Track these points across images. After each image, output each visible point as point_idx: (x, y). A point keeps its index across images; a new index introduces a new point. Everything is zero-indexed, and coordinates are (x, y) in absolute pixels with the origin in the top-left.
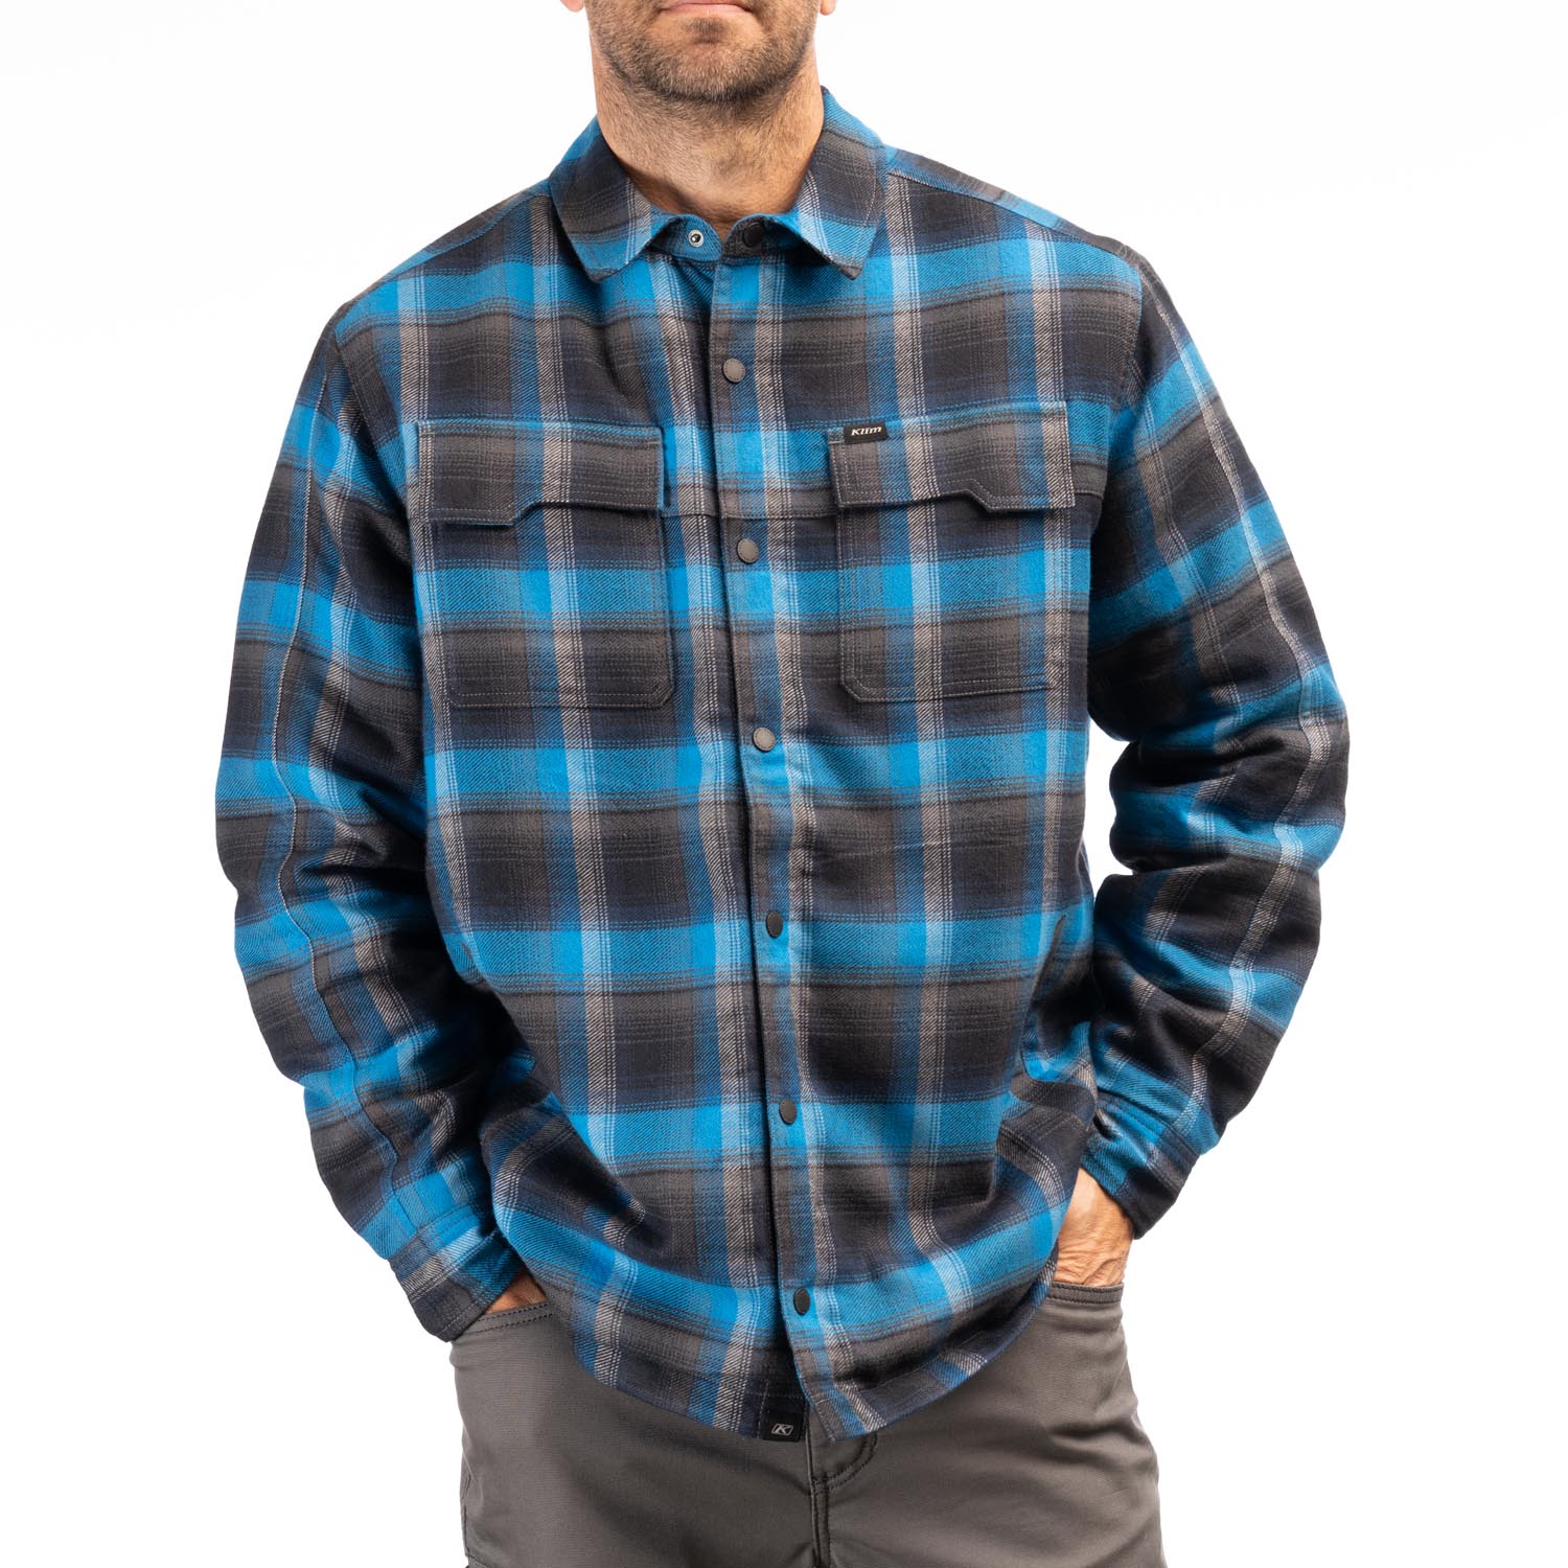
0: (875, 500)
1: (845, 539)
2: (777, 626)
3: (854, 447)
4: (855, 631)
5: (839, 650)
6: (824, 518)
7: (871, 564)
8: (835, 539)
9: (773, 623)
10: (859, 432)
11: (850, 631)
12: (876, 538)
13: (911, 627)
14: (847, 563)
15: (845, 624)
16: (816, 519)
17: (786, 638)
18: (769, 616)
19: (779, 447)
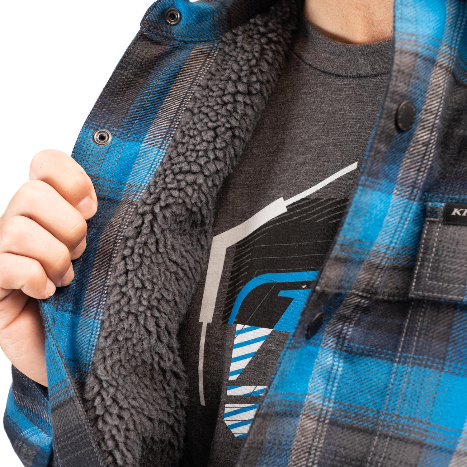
0: (453, 297)
1: (410, 333)
2: (305, 410)
3: (452, 228)
4: (391, 438)
5: (368, 452)
6: (397, 302)
7: (431, 367)
8: (401, 327)
9: (302, 406)
10: (462, 212)
11: (386, 436)
12: (446, 338)
13: (451, 452)
14: (406, 358)
15: (383, 426)
16: (388, 302)
17: (310, 425)
18: (300, 398)
19: (401, 218)
